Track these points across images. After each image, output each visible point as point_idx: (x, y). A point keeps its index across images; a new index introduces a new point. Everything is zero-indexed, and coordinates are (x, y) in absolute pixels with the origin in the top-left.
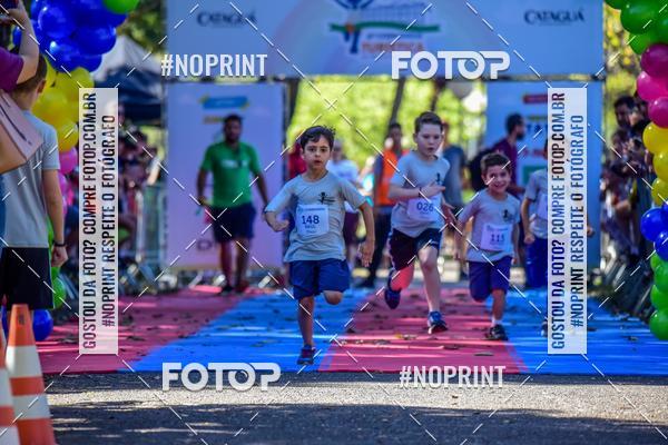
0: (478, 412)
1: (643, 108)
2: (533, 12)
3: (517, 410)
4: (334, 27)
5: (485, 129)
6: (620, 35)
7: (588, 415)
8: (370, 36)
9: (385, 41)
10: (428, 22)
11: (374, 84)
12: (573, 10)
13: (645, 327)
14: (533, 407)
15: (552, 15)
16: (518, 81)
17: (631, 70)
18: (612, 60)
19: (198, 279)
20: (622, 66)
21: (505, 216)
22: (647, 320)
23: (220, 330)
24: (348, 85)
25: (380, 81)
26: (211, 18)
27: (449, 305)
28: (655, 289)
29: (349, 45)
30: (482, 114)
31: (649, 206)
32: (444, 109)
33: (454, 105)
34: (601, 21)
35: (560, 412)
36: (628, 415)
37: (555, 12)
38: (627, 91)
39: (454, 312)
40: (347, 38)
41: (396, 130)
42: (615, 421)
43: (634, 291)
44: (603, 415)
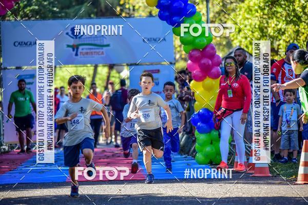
0: (129, 196)
1: (189, 74)
2: (146, 38)
3: (145, 194)
4: (68, 46)
6: (180, 46)
7: (172, 195)
8: (83, 49)
9: (89, 51)
10: (105, 43)
11: (85, 68)
13: (194, 160)
14: (151, 193)
15: (154, 39)
16: (141, 65)
17: (185, 60)
18: (178, 56)
19: (17, 148)
20: (182, 59)
22: (194, 157)
23: (26, 167)
24: (75, 68)
25: (87, 67)
26: (19, 43)
27: (117, 154)
28: (197, 145)
29: (75, 52)
31: (194, 112)
32: (113, 77)
33: (117, 75)
34: (172, 41)
35: (161, 194)
36: (187, 194)
37: (155, 38)
38: (184, 68)
39: (119, 156)
40: (74, 50)
41: (94, 86)
42: (183, 197)
43: (189, 146)
44: (178, 195)
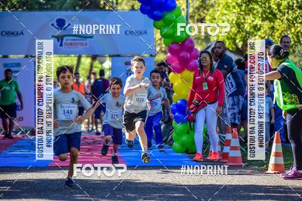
2: (128, 31)
4: (53, 36)
5: (111, 75)
6: (160, 39)
7: (149, 181)
8: (67, 40)
9: (73, 42)
11: (69, 58)
12: (143, 31)
13: (171, 148)
14: (129, 179)
16: (123, 56)
17: (165, 52)
18: (158, 49)
19: (2, 133)
20: (162, 52)
21: (117, 105)
22: (171, 145)
23: (10, 151)
24: (59, 58)
25: (71, 57)
26: (6, 33)
27: (98, 141)
28: (174, 134)
29: (59, 43)
30: (110, 69)
32: (96, 67)
33: (100, 66)
34: (153, 34)
35: (139, 180)
36: (164, 181)
37: (137, 31)
38: (163, 60)
40: (58, 41)
41: (77, 75)
42: (159, 183)
44: (155, 181)
